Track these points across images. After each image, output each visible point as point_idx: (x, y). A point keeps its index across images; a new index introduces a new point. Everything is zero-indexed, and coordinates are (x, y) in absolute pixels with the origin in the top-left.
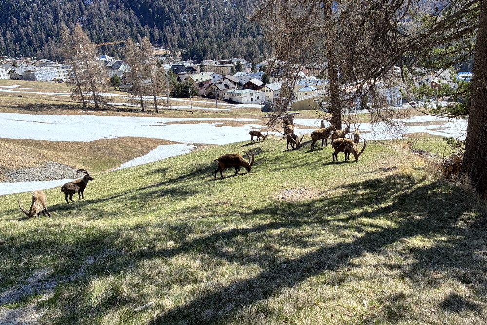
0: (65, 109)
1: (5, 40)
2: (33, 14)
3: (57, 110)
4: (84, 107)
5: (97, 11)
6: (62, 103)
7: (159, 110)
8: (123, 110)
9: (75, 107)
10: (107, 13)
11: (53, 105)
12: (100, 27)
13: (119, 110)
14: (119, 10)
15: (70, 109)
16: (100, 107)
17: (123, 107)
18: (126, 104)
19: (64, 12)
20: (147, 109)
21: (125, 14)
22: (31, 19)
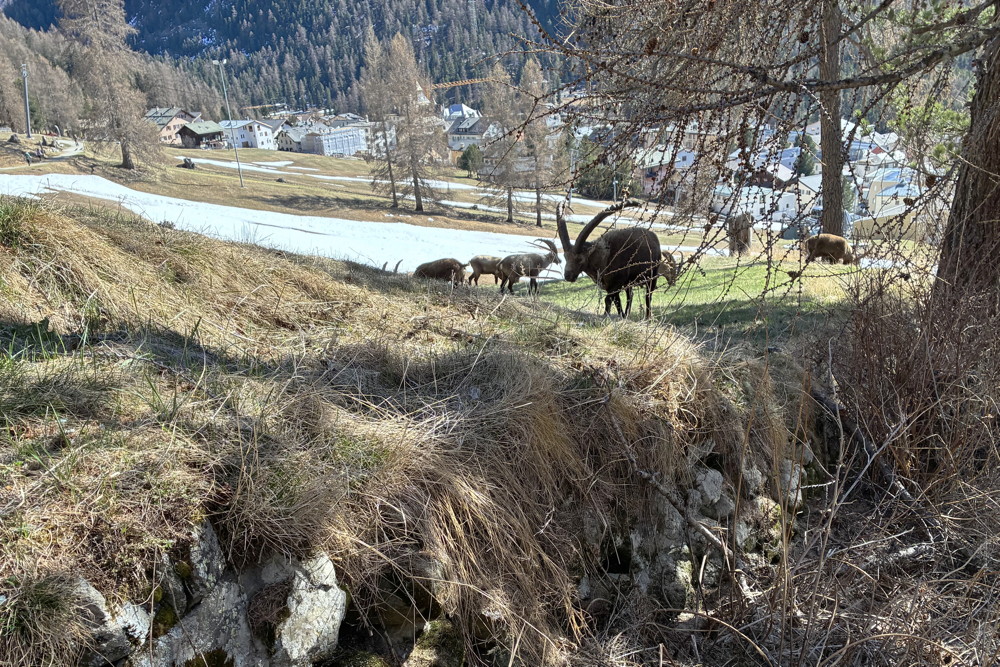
0: (357, 208)
1: (282, 72)
2: (336, 20)
3: (341, 211)
4: (394, 208)
5: (461, 12)
6: (356, 196)
7: (543, 223)
8: (471, 217)
9: (378, 205)
10: (480, 16)
11: (338, 200)
12: (462, 46)
13: (463, 216)
14: (504, 9)
15: (367, 208)
16: (426, 208)
17: (472, 212)
18: (479, 206)
19: (397, 15)
20: (519, 218)
21: (517, 18)
22: (332, 29)
